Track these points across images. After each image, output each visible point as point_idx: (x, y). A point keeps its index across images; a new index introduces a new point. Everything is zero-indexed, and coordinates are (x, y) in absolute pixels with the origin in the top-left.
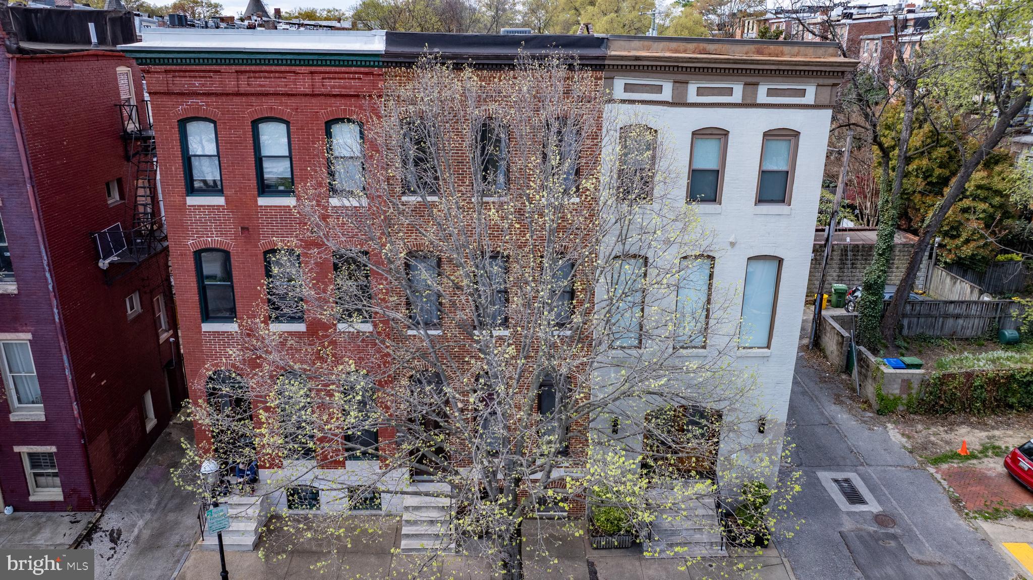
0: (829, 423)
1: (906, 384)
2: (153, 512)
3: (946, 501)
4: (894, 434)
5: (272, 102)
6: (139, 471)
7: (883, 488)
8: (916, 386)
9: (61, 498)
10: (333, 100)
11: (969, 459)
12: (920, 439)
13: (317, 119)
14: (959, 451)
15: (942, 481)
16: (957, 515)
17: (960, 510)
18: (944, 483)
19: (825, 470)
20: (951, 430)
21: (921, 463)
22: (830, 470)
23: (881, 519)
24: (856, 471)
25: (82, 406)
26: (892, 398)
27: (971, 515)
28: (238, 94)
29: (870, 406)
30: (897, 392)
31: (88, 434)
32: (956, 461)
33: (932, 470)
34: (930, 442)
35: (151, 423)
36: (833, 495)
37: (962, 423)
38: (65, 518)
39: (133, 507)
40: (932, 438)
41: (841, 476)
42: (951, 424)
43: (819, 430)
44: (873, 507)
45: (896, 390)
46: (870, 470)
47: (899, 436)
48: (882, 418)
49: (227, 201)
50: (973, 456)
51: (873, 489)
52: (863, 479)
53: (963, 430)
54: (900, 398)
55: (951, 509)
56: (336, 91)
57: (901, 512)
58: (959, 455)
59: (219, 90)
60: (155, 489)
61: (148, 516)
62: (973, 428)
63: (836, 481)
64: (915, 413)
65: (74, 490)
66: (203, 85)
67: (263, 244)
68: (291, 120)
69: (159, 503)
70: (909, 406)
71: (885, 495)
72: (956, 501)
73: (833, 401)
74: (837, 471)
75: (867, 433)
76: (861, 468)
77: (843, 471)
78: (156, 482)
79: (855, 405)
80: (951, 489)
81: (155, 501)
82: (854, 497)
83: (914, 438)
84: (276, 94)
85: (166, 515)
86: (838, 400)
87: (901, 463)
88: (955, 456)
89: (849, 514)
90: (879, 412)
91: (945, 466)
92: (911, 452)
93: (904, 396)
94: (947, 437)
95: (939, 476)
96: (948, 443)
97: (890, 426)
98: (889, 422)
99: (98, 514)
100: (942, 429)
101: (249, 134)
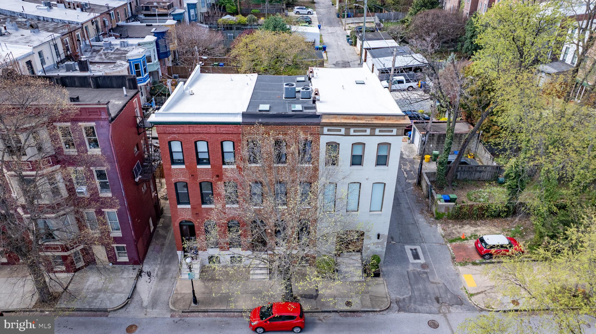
0: (415, 223)
1: (447, 208)
2: (160, 264)
3: (450, 258)
4: (439, 229)
5: (201, 136)
6: (151, 248)
7: (428, 253)
8: (451, 209)
9: (128, 261)
10: (223, 135)
11: (464, 240)
12: (449, 231)
13: (218, 141)
14: (461, 237)
15: (451, 250)
16: (452, 264)
17: (453, 262)
18: (452, 251)
19: (408, 245)
20: (462, 227)
21: (446, 242)
22: (411, 245)
23: (423, 266)
24: (420, 246)
25: (135, 232)
26: (441, 213)
27: (457, 264)
28: (190, 133)
29: (433, 215)
30: (443, 211)
31: (137, 241)
32: (459, 241)
33: (449, 245)
34: (452, 232)
35: (152, 228)
36: (408, 256)
37: (468, 224)
38: (130, 267)
39: (152, 263)
40: (454, 231)
41: (413, 247)
42: (463, 224)
43: (410, 227)
44: (422, 261)
45: (443, 210)
46: (425, 245)
47: (441, 229)
48: (437, 221)
49: (186, 166)
50: (466, 239)
51: (424, 253)
52: (422, 249)
53: (467, 227)
54: (444, 213)
55: (451, 262)
56: (224, 132)
57: (432, 263)
58: (461, 239)
59: (183, 132)
60: (158, 255)
61: (158, 266)
62: (471, 226)
63: (411, 250)
64: (450, 219)
65: (132, 258)
66: (177, 130)
67: (199, 180)
68: (208, 141)
69: (161, 261)
70: (448, 216)
71: (428, 256)
72: (453, 258)
73: (420, 212)
74: (413, 245)
75: (429, 228)
76: (422, 244)
77: (415, 245)
78: (158, 252)
79: (428, 214)
80: (453, 253)
81: (159, 260)
82: (416, 256)
83: (447, 230)
84: (203, 133)
85: (165, 266)
86: (422, 213)
87: (438, 242)
88: (460, 239)
89: (413, 264)
90: (437, 219)
91: (454, 243)
92: (443, 237)
93: (446, 213)
94: (459, 230)
95: (450, 248)
96: (459, 233)
97: (439, 225)
98: (439, 223)
99: (141, 266)
100: (459, 226)
101: (194, 146)
